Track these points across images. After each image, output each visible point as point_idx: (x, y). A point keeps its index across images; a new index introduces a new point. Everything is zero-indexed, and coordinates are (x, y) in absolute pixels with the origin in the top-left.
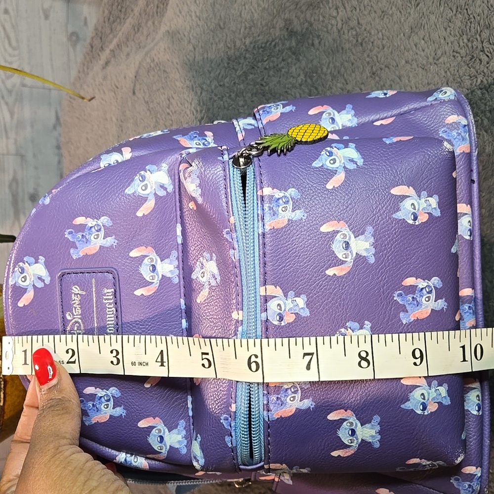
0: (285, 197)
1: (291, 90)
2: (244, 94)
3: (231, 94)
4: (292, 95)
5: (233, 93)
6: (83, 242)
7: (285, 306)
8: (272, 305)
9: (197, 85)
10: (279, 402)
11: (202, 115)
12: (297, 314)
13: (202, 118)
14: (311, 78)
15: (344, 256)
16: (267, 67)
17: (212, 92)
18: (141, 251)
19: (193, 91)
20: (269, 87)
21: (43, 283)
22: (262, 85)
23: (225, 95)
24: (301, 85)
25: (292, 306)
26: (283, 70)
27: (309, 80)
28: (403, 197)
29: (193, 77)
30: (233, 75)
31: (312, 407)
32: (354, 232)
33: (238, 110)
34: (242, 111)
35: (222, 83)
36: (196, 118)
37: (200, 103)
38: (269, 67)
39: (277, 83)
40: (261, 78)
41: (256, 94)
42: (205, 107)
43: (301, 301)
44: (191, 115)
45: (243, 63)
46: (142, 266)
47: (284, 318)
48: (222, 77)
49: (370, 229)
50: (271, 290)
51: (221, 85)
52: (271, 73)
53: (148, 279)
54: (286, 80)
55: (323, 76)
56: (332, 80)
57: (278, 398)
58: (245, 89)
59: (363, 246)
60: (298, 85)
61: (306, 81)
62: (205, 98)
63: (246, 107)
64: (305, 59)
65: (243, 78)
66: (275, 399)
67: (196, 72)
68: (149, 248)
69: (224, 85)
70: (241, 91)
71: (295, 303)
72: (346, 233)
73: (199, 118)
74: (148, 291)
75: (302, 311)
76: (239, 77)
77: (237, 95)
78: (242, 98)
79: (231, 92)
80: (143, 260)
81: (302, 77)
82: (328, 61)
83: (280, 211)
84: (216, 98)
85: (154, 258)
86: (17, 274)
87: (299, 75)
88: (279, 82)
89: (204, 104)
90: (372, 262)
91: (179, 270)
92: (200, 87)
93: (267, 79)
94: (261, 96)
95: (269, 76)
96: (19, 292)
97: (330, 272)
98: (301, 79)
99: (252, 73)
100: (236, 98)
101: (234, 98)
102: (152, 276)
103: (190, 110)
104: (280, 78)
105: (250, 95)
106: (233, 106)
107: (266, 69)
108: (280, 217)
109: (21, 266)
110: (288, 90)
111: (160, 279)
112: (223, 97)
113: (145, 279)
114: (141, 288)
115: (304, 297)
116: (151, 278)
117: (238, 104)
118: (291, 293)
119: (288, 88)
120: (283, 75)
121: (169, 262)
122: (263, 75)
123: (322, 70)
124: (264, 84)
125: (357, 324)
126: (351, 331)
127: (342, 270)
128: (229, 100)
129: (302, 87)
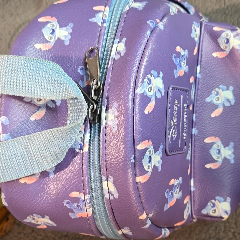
6: (179, 65)
46: (192, 90)
80: (192, 86)
86: (146, 84)
96: (146, 100)
109: (149, 77)
113: (191, 99)
114: (191, 105)
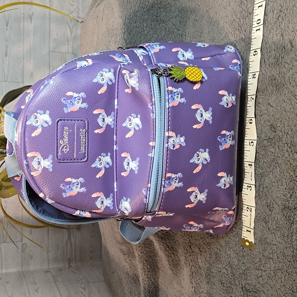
0: (177, 92)
1: (171, 19)
2: (147, 21)
3: (140, 20)
4: (171, 22)
5: (142, 20)
6: (71, 104)
7: (176, 141)
8: (171, 140)
9: (124, 15)
10: (169, 184)
11: (125, 30)
12: (180, 145)
13: (125, 32)
14: (181, 13)
15: (200, 120)
16: (160, 7)
17: (131, 19)
18: (98, 111)
19: (122, 18)
20: (160, 18)
21: (47, 124)
22: (157, 16)
23: (137, 20)
24: (176, 17)
25: (178, 141)
26: (168, 9)
27: (180, 14)
28: (224, 95)
29: (122, 11)
30: (142, 11)
31: (182, 186)
32: (204, 110)
33: (143, 28)
34: (145, 29)
35: (136, 15)
36: (122, 32)
37: (124, 25)
38: (161, 7)
39: (165, 15)
40: (156, 13)
41: (153, 21)
42: (126, 26)
43: (182, 139)
44: (120, 30)
45: (147, 5)
46: (99, 118)
47: (175, 146)
48: (136, 12)
49: (211, 109)
50: (171, 134)
51: (135, 16)
52: (162, 10)
53: (101, 125)
54: (169, 14)
55: (186, 12)
56: (190, 14)
57: (169, 182)
58: (148, 18)
59: (208, 116)
60: (174, 17)
61: (178, 15)
62: (127, 22)
63: (148, 27)
64: (179, 3)
65: (147, 12)
66: (168, 182)
67: (124, 9)
68: (102, 110)
69: (137, 16)
70: (146, 19)
71: (180, 140)
72: (202, 110)
73: (124, 32)
74: (101, 131)
75: (182, 143)
76: (145, 12)
77: (143, 21)
78: (146, 23)
79: (140, 19)
80: (99, 115)
81: (177, 12)
82: (189, 4)
83: (176, 98)
84: (133, 22)
85: (104, 115)
86: (33, 119)
87: (176, 12)
88: (166, 15)
89: (126, 25)
90: (211, 123)
91: (114, 121)
92: (125, 16)
93: (159, 13)
94: (156, 22)
95: (161, 12)
97: (195, 127)
98: (177, 13)
99: (152, 10)
100: (143, 22)
101: (142, 22)
102: (103, 124)
103: (120, 28)
104: (166, 13)
105: (150, 21)
106: (141, 26)
107: (159, 8)
108: (176, 101)
109: (35, 115)
110: (170, 19)
111: (106, 125)
112: (136, 22)
113: (99, 125)
114: (98, 129)
115: (184, 137)
116: (102, 125)
117: (143, 25)
118: (179, 135)
119: (170, 18)
120: (168, 11)
121: (110, 117)
122: (158, 11)
123: (186, 9)
124: (158, 16)
125: (203, 150)
126: (201, 153)
127: (199, 126)
128: (139, 23)
129: (177, 18)
